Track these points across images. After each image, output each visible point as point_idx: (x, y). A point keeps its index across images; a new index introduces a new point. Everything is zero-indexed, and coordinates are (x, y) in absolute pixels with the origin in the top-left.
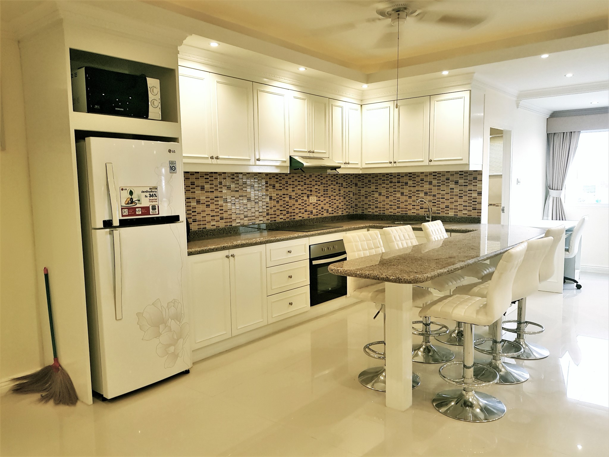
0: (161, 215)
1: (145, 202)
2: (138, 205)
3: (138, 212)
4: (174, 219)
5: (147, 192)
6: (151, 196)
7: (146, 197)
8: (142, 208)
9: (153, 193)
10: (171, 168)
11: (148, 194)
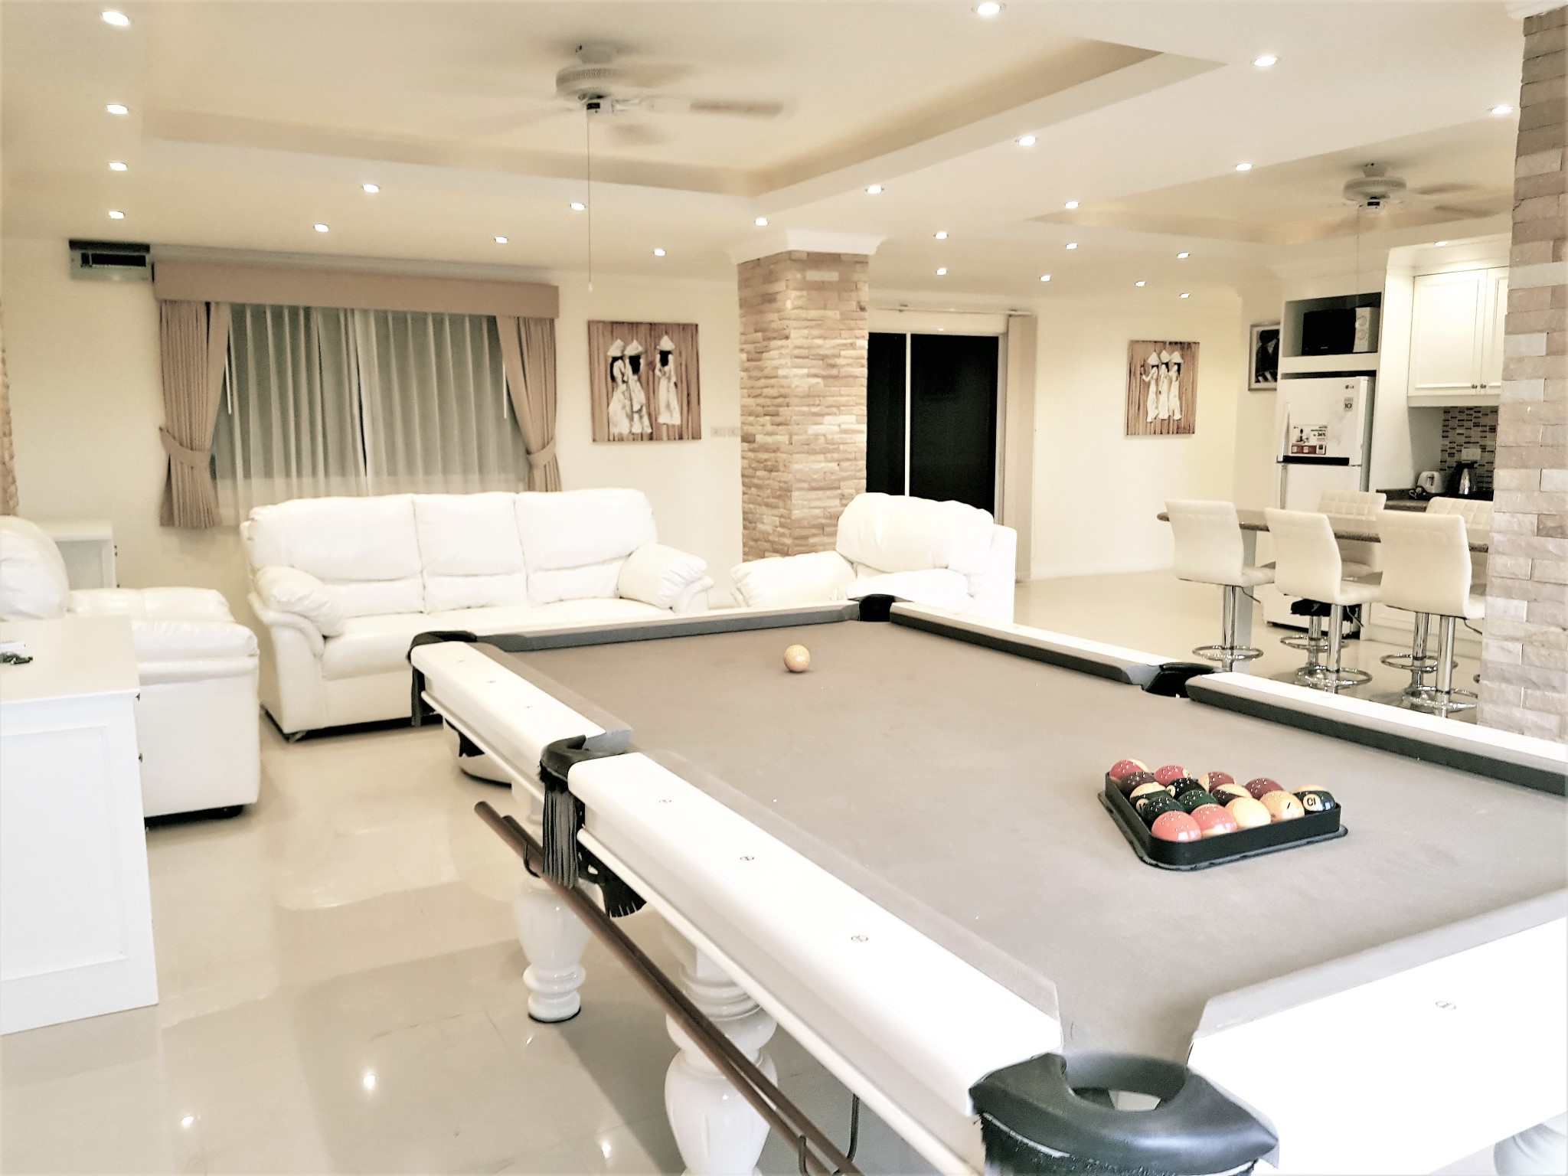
0: (1327, 455)
1: (1314, 441)
2: (1306, 444)
3: (1306, 450)
4: (1344, 462)
5: (1316, 430)
6: (1320, 435)
7: (1315, 435)
8: (1310, 447)
9: (1321, 432)
10: (1346, 406)
11: (1316, 433)
